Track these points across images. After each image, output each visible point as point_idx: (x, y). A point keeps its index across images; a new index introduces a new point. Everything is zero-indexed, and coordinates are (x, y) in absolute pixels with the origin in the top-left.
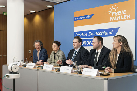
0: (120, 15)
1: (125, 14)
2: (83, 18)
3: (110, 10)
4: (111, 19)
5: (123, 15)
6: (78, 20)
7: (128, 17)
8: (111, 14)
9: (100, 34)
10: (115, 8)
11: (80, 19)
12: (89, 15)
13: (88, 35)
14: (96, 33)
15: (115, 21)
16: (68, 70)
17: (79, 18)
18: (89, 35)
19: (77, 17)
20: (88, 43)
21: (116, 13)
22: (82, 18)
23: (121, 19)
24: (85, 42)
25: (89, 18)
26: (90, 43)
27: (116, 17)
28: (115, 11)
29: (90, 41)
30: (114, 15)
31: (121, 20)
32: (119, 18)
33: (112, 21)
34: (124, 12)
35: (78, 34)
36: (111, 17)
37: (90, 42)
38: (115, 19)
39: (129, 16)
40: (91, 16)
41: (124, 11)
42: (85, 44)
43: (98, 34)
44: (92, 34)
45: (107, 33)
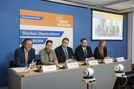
0: (65, 23)
2: (33, 18)
3: (58, 18)
4: (59, 25)
5: (66, 24)
6: (26, 18)
8: (58, 21)
9: (50, 34)
10: (61, 18)
11: (28, 19)
12: (39, 17)
13: (38, 34)
14: (46, 33)
15: (61, 27)
16: (110, 61)
17: (27, 17)
18: (39, 35)
19: (25, 16)
20: (37, 41)
21: (62, 21)
22: (31, 18)
23: (65, 26)
24: (34, 40)
25: (39, 19)
26: (39, 41)
27: (61, 24)
28: (61, 20)
30: (60, 22)
32: (64, 25)
33: (59, 26)
34: (67, 22)
35: (26, 33)
36: (59, 23)
37: (40, 41)
38: (61, 25)
39: (70, 25)
40: (41, 18)
42: (34, 42)
43: (48, 34)
44: (42, 34)
45: (55, 34)
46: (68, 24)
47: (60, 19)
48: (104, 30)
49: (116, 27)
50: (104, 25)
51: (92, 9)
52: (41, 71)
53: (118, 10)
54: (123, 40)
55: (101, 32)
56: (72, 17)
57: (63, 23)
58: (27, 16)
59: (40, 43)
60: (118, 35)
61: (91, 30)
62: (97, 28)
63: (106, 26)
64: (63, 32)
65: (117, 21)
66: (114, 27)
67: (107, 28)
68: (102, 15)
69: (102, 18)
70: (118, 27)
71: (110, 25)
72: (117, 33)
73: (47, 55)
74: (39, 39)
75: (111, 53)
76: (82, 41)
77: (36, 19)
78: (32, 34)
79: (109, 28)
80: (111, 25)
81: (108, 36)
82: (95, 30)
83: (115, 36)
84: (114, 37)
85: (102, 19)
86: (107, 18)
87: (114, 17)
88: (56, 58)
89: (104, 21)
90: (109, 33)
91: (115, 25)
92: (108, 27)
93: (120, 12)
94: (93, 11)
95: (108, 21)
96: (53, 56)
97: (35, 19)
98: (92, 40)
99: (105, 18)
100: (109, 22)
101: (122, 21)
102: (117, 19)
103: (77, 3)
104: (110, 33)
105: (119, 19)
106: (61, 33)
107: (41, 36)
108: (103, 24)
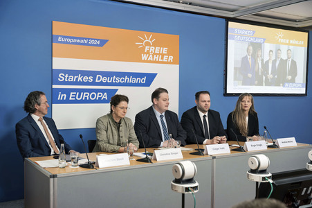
0: (159, 54)
1: (165, 55)
2: (82, 41)
3: (142, 41)
4: (144, 57)
5: (163, 55)
6: (66, 43)
7: (169, 59)
8: (144, 48)
9: (122, 80)
10: (151, 40)
11: (73, 43)
12: (98, 40)
13: (94, 79)
14: (114, 77)
15: (150, 62)
16: (260, 145)
17: (70, 41)
18: (97, 81)
19: (64, 37)
20: (93, 96)
21: (152, 49)
22: (78, 41)
23: (160, 60)
24: (86, 95)
25: (97, 45)
26: (98, 96)
27: (151, 56)
28: (150, 46)
29: (99, 93)
30: (148, 51)
31: (158, 62)
32: (157, 58)
33: (144, 61)
34: (165, 50)
35: (67, 76)
36: (144, 53)
37: (100, 95)
38: (151, 58)
39: (171, 58)
40: (103, 42)
41: (165, 48)
42: (86, 98)
43: (119, 80)
44: (104, 79)
45: (135, 80)
46: (168, 54)
47: (147, 44)
48: (256, 69)
49: (289, 62)
50: (258, 56)
51: (228, 19)
52: (94, 166)
53: (295, 21)
54: (306, 95)
55: (250, 75)
56: (177, 37)
57: (154, 54)
58: (70, 38)
59: (100, 101)
60: (293, 81)
61: (223, 68)
62: (239, 66)
63: (262, 60)
64: (154, 75)
65: (291, 47)
66: (283, 62)
67: (265, 65)
68: (254, 32)
69: (253, 40)
70: (294, 63)
71: (273, 58)
72: (290, 77)
73: (113, 128)
74: (97, 91)
75: (265, 128)
76: (197, 95)
77: (91, 45)
78: (80, 79)
79: (270, 65)
80: (276, 56)
81: (268, 84)
82: (235, 68)
83: (287, 85)
84: (284, 86)
85: (252, 44)
86: (264, 40)
87: (283, 38)
88: (135, 136)
89: (257, 47)
90: (270, 76)
91: (285, 58)
92: (267, 62)
93: (299, 25)
94: (231, 24)
95: (267, 47)
96: (128, 132)
97: (88, 44)
98: (226, 95)
99: (260, 41)
100: (271, 51)
101: (303, 48)
102: (291, 42)
103: (190, 4)
104: (272, 76)
105: (296, 42)
106: (150, 78)
107: (101, 84)
108: (255, 56)
